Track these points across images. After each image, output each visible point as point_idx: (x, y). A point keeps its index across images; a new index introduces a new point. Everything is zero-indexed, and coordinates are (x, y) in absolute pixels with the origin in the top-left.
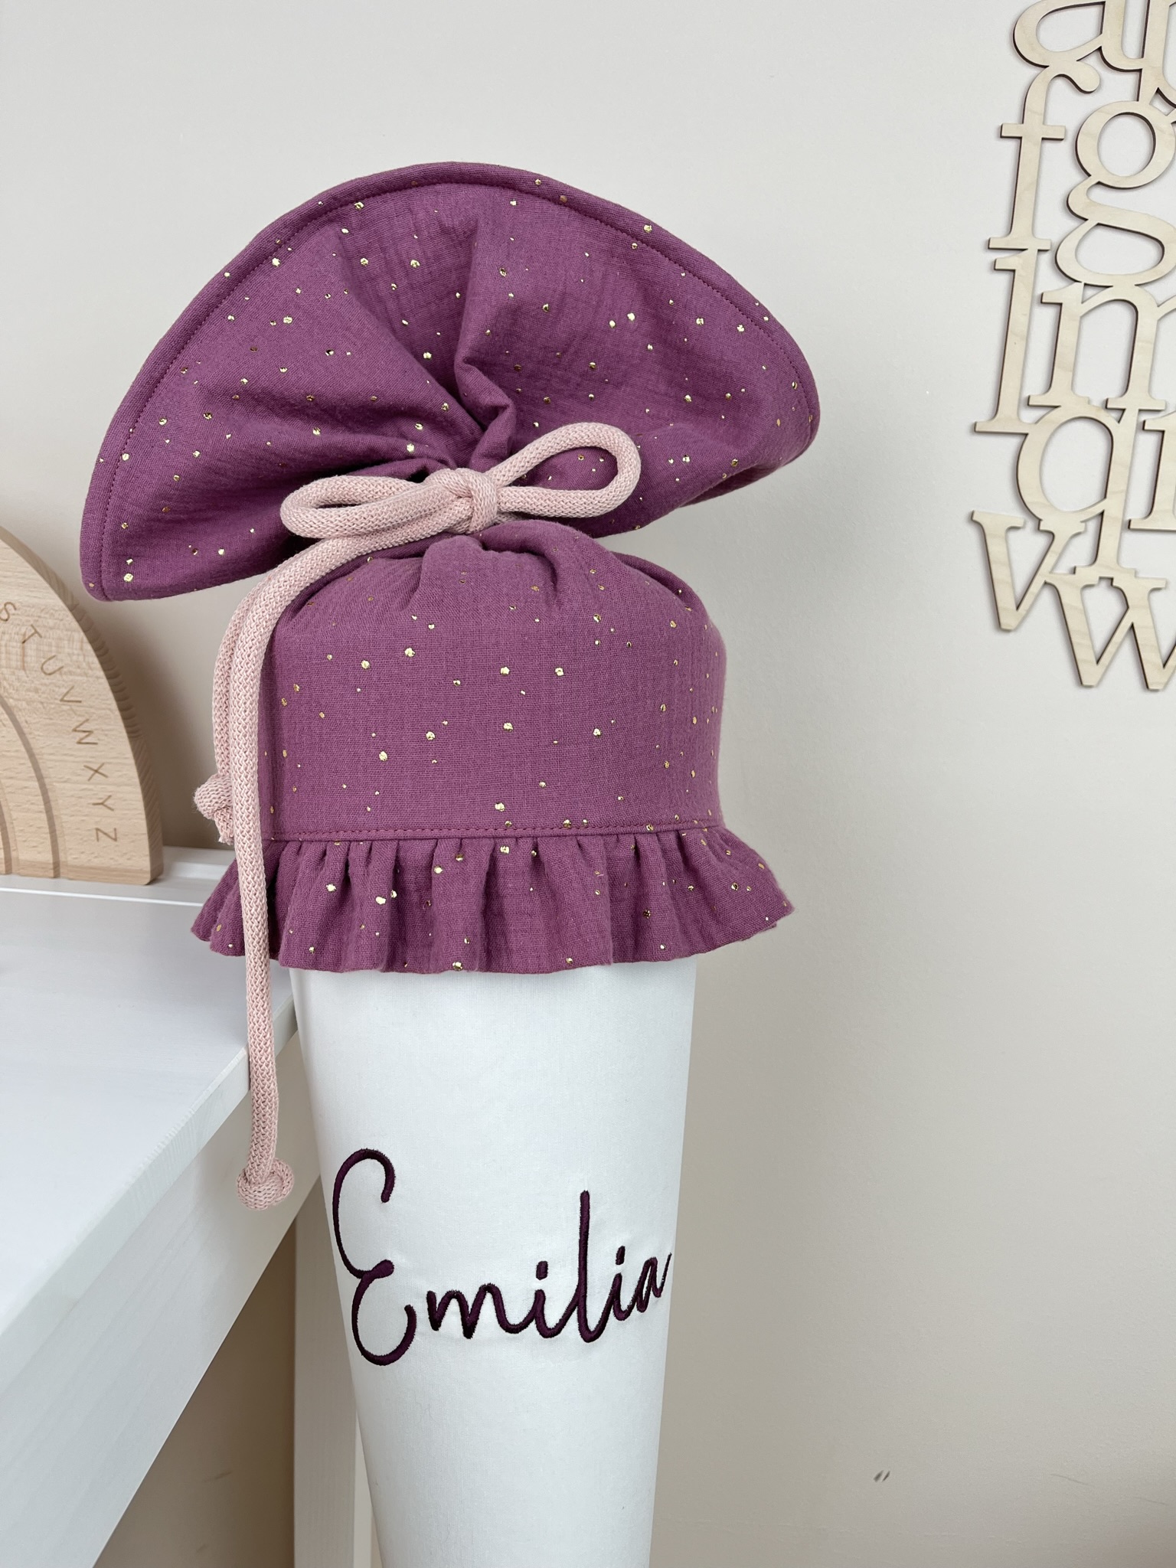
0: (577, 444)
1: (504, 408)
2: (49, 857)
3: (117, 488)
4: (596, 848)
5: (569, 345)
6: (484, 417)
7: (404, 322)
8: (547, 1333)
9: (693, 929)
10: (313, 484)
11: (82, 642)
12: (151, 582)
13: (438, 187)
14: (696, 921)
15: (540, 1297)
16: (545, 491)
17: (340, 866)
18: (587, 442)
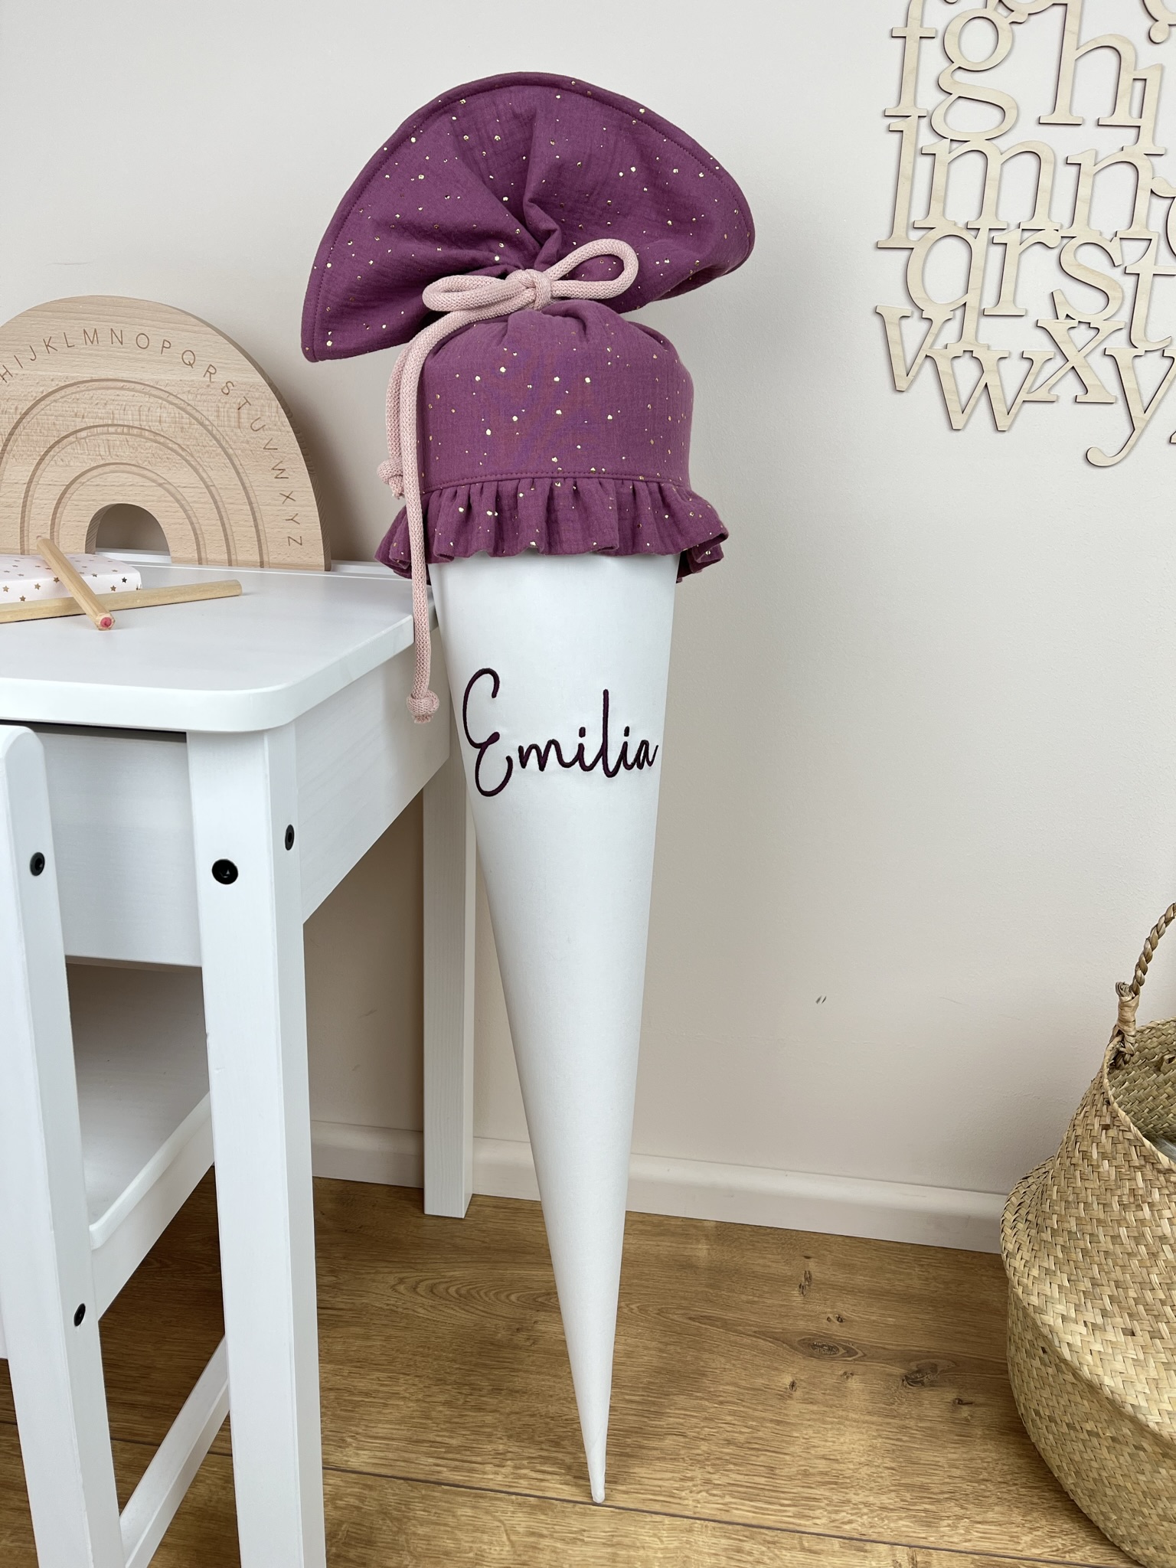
0: (599, 253)
1: (554, 231)
2: (257, 558)
3: (324, 285)
4: (610, 485)
5: (594, 189)
6: (543, 237)
7: (491, 177)
8: (585, 768)
9: (668, 541)
10: (440, 280)
11: (277, 407)
12: (342, 346)
13: (512, 88)
14: (670, 536)
15: (581, 747)
16: (580, 282)
17: (466, 498)
18: (606, 251)
